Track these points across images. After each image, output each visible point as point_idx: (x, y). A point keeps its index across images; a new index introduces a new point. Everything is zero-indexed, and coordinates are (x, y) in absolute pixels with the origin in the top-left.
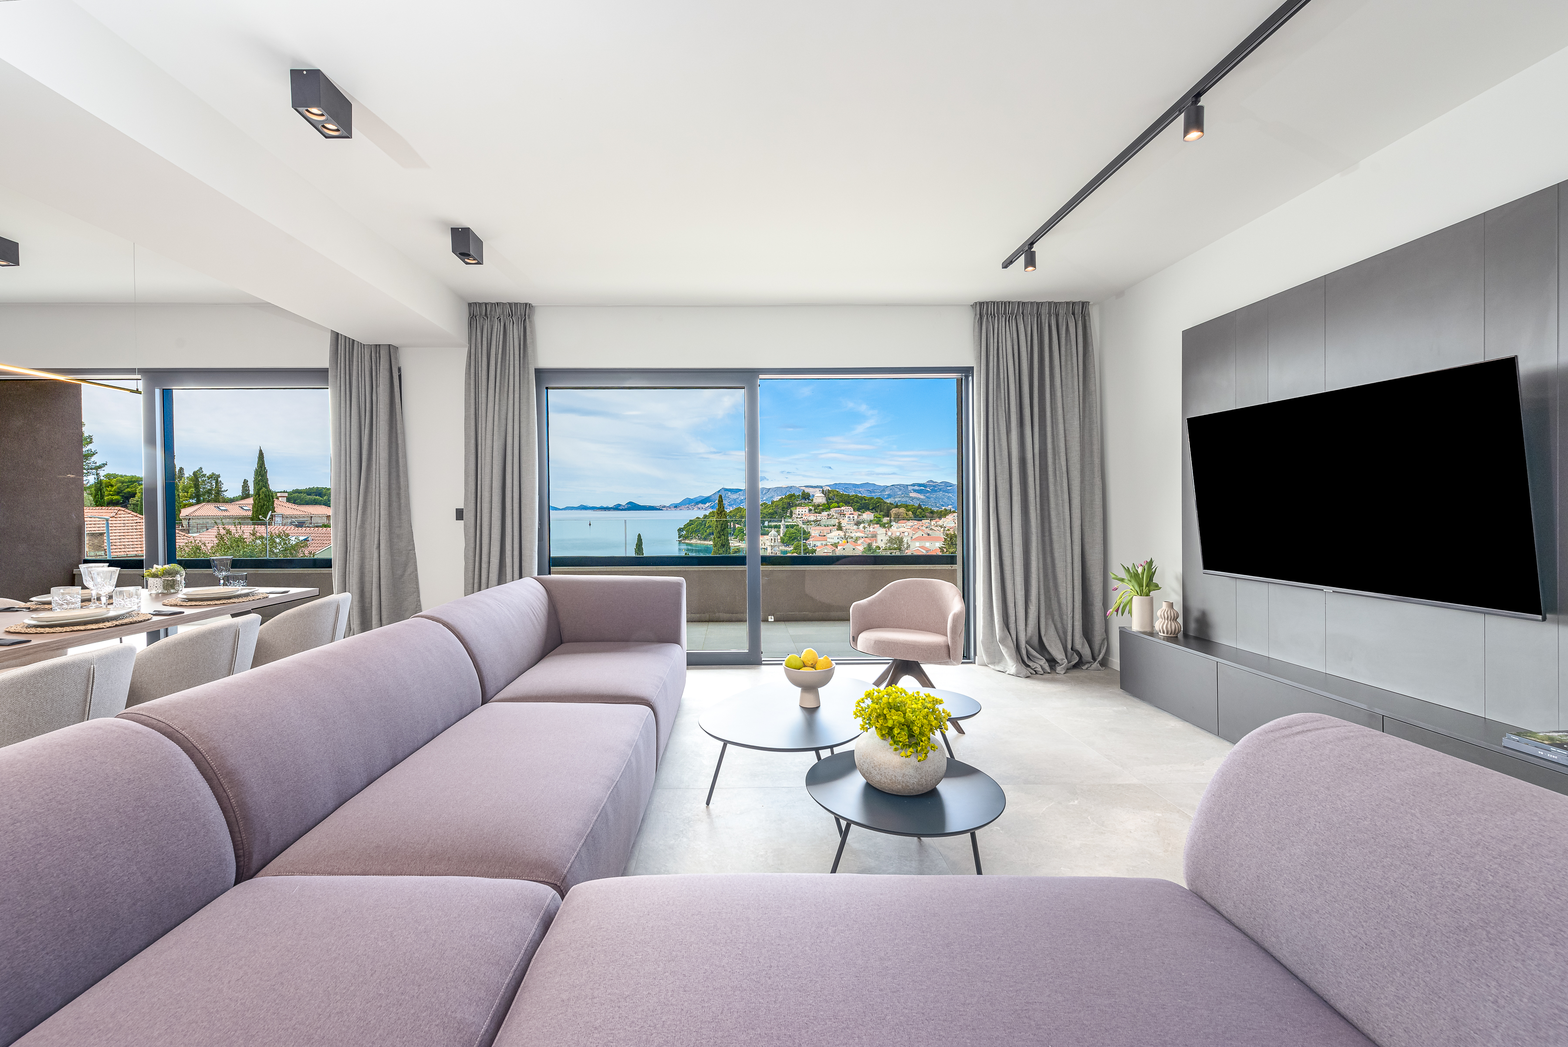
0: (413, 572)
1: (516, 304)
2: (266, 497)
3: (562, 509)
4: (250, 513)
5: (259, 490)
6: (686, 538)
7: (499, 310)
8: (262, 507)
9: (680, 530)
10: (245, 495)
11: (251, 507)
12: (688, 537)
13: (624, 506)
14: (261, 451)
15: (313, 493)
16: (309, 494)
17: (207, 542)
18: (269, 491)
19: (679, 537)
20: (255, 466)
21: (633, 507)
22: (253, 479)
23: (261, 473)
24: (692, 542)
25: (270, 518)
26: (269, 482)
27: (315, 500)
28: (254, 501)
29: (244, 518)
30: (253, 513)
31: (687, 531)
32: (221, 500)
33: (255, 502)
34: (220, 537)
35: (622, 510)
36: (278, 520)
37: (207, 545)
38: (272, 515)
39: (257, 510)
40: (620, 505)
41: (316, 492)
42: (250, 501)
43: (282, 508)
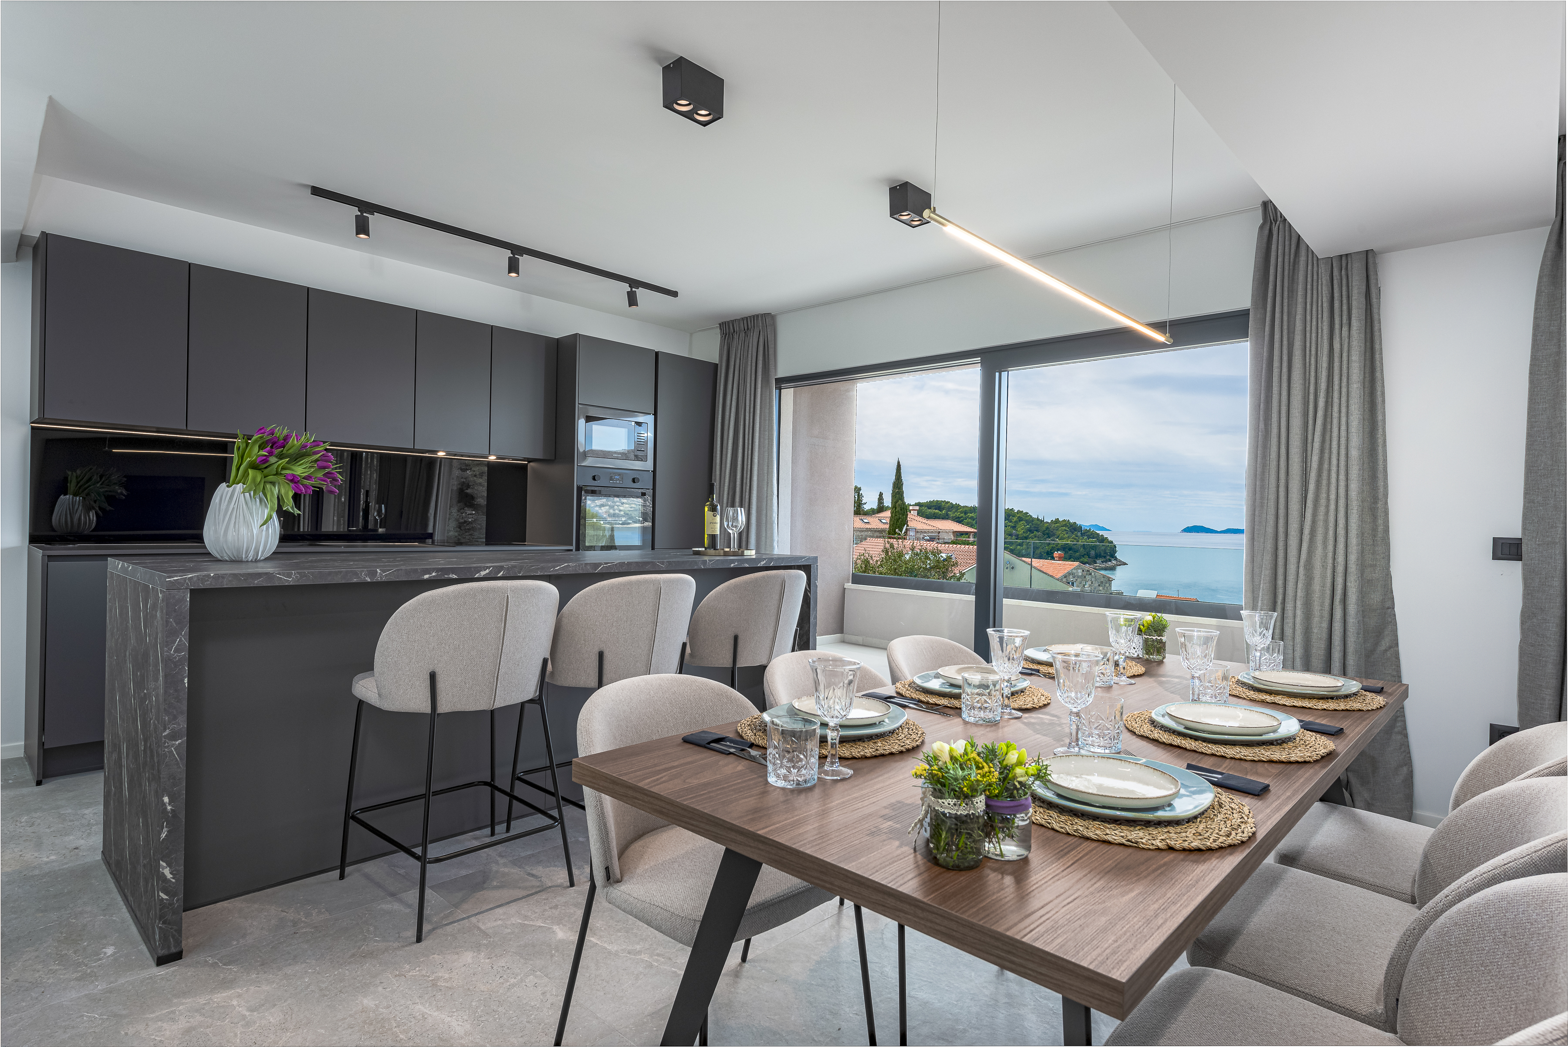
0: (1390, 647)
2: (901, 510)
4: (887, 526)
5: (896, 502)
8: (898, 520)
10: (881, 509)
11: (888, 521)
14: (899, 462)
15: (934, 506)
17: (874, 555)
18: (904, 503)
22: (891, 492)
23: (898, 485)
25: (905, 533)
26: (905, 495)
27: (934, 514)
28: (892, 513)
29: (882, 531)
30: (890, 526)
32: (862, 512)
33: (892, 516)
34: (886, 551)
36: (912, 533)
37: (874, 558)
38: (906, 529)
39: (894, 524)
41: (936, 506)
42: (888, 514)
43: (915, 522)
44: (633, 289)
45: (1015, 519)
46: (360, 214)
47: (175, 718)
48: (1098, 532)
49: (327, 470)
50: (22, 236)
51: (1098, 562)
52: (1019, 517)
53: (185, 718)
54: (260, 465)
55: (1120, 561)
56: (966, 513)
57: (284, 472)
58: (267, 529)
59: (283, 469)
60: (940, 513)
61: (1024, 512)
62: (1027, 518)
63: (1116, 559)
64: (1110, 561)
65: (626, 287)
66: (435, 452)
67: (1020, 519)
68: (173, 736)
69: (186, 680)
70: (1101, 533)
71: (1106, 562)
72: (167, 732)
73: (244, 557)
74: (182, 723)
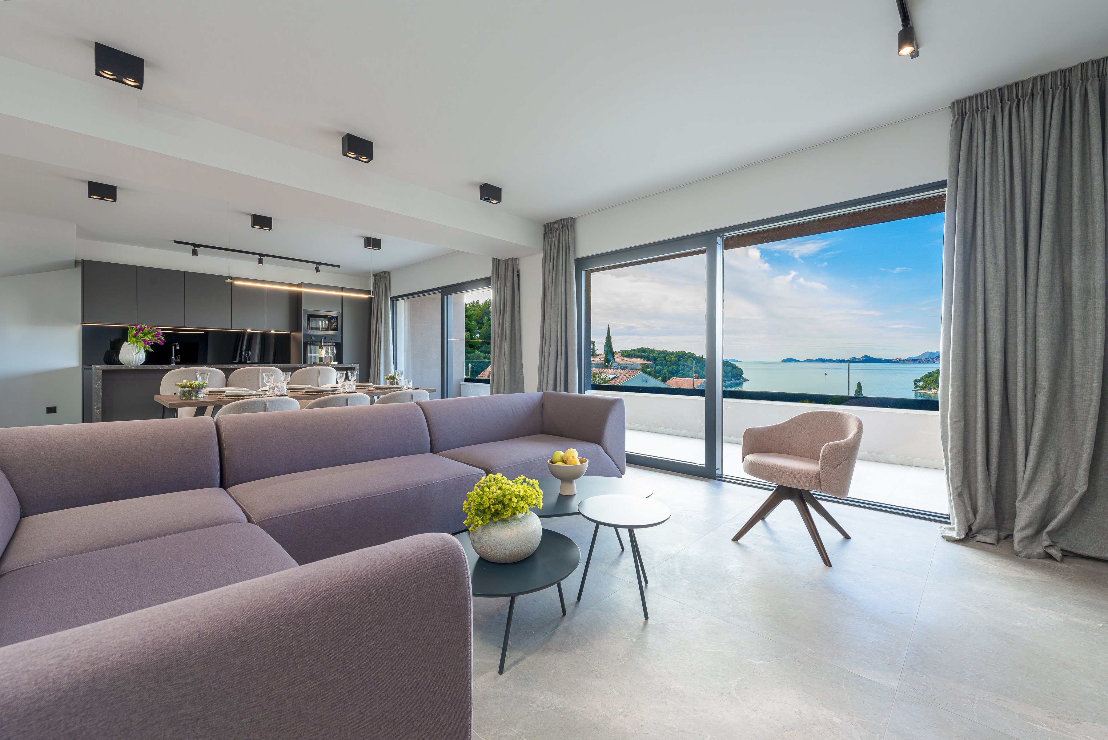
1: (564, 219)
2: (611, 353)
3: (802, 362)
5: (608, 350)
6: (923, 388)
7: (556, 226)
8: (609, 359)
9: (916, 381)
10: (604, 352)
12: (926, 387)
13: (859, 359)
14: (609, 327)
15: (641, 351)
16: (639, 352)
18: (612, 350)
19: (916, 387)
20: (606, 336)
21: (868, 360)
22: (606, 344)
23: (609, 341)
24: (931, 392)
25: (611, 365)
26: (612, 346)
27: (642, 355)
29: (601, 364)
31: (926, 383)
35: (857, 362)
38: (612, 363)
40: (855, 358)
41: (642, 350)
42: (604, 355)
43: (619, 359)
44: (318, 266)
45: (686, 357)
46: (194, 248)
47: (98, 404)
48: (733, 363)
49: (158, 337)
50: (75, 260)
51: (733, 380)
52: (689, 356)
53: (101, 404)
54: (135, 336)
55: (745, 379)
56: (659, 354)
57: (142, 339)
58: (139, 355)
59: (142, 337)
60: (645, 354)
61: (692, 353)
62: (693, 356)
63: (743, 378)
64: (740, 379)
65: (315, 265)
66: (246, 330)
67: (689, 357)
68: (97, 409)
69: (101, 394)
70: (734, 363)
71: (737, 379)
72: (96, 407)
73: (131, 364)
74: (100, 405)
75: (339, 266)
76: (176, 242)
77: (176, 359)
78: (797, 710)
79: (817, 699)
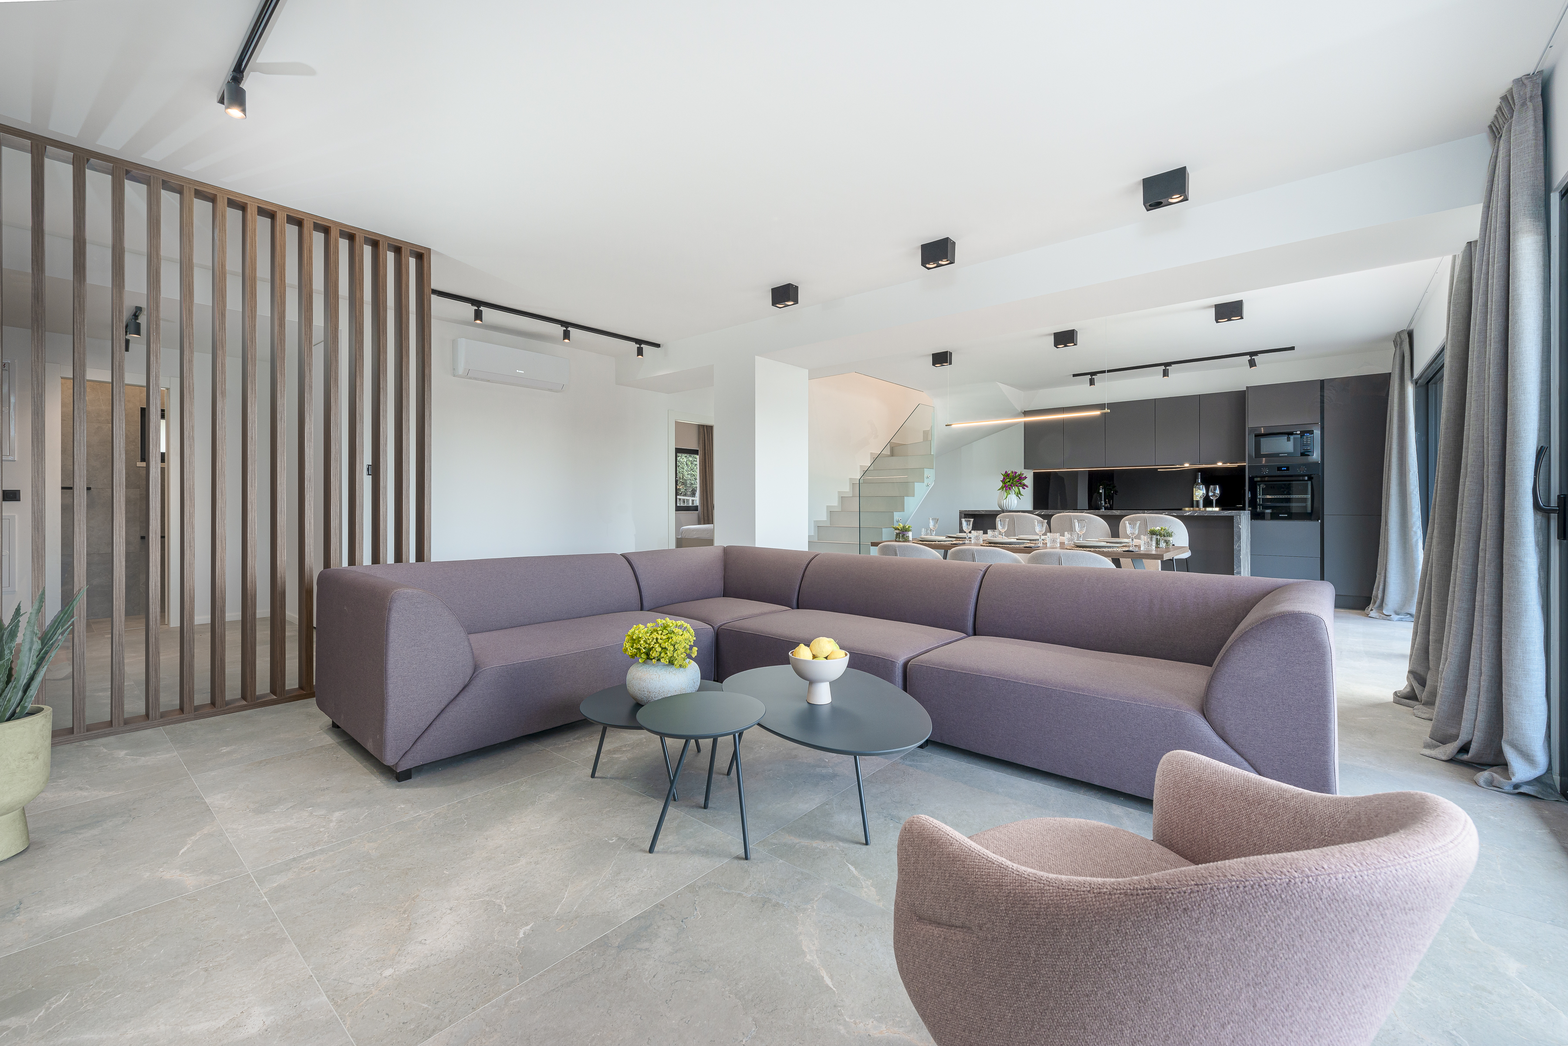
44: (1253, 358)
46: (1091, 378)
75: (1293, 348)
76: (1074, 375)
77: (1106, 503)
78: (427, 942)
79: (428, 967)
